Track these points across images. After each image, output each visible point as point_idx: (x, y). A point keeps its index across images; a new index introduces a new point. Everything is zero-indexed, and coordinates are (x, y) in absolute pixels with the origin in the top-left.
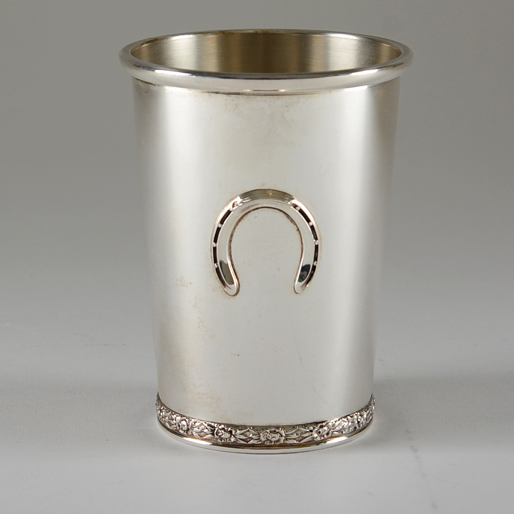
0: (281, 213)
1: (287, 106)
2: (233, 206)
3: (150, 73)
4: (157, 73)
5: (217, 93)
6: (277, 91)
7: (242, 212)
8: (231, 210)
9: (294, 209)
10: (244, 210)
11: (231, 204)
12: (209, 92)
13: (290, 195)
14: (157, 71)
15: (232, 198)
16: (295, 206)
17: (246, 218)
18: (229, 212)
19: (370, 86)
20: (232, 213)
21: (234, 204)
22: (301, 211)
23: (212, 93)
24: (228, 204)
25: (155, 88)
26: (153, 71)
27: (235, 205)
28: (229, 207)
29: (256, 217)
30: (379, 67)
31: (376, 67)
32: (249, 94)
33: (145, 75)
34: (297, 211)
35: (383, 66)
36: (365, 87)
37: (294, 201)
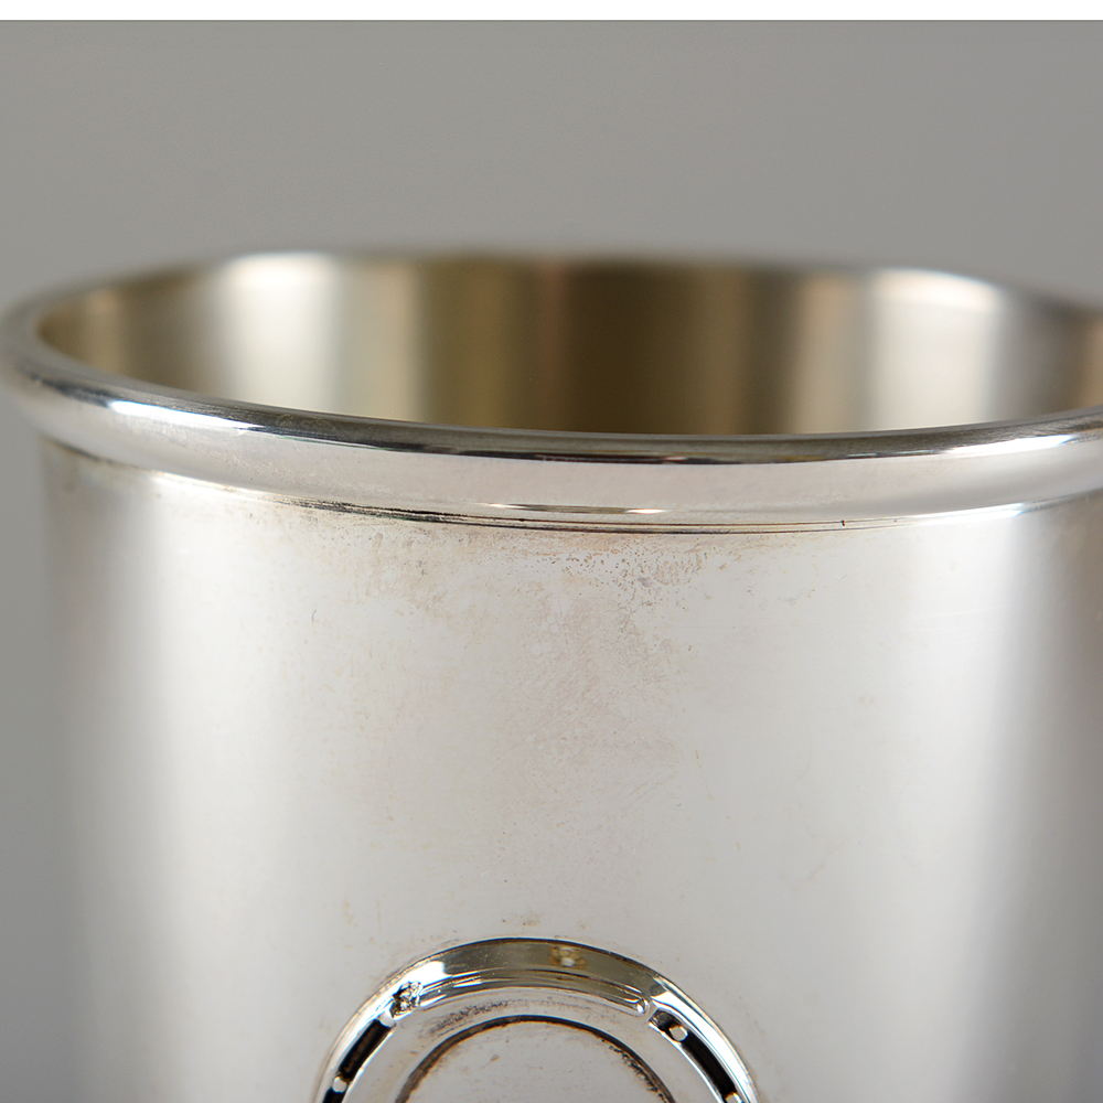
0: (609, 1044)
1: (643, 581)
2: (396, 1008)
3: (90, 410)
4: (114, 414)
5: (342, 508)
6: (621, 511)
7: (433, 1031)
8: (383, 1022)
9: (663, 1034)
10: (441, 1027)
11: (386, 997)
12: (306, 505)
13: (651, 973)
14: (118, 407)
15: (393, 969)
16: (668, 1022)
17: (453, 1061)
18: (376, 1032)
19: (1029, 506)
20: (390, 1034)
21: (397, 996)
22: (694, 1045)
23: (320, 507)
24: (377, 993)
25: (97, 473)
26: (103, 404)
27: (404, 1004)
28: (379, 1008)
29: (495, 1058)
30: (1072, 423)
31: (1055, 426)
32: (497, 522)
33: (71, 419)
34: (678, 1045)
35: (1088, 420)
36: (1010, 512)
37: (666, 1000)
